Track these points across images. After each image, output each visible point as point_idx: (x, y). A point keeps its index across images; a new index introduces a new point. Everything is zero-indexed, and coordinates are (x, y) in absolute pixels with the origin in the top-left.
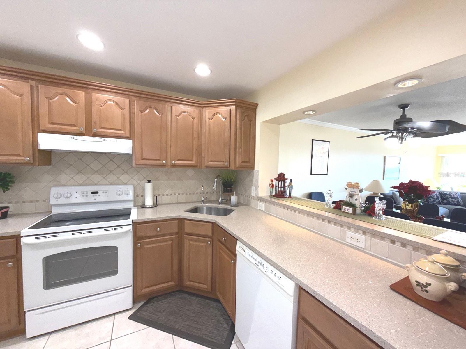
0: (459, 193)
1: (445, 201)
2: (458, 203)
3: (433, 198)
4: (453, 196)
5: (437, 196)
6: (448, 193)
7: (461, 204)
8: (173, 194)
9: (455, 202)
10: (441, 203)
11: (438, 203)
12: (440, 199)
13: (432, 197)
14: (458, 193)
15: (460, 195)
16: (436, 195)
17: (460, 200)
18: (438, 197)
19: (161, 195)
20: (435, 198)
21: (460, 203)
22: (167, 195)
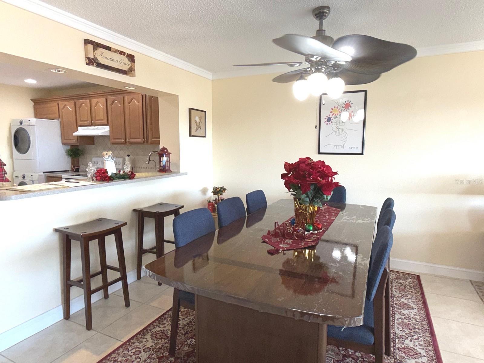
8: (148, 168)
19: (140, 168)
22: (144, 168)
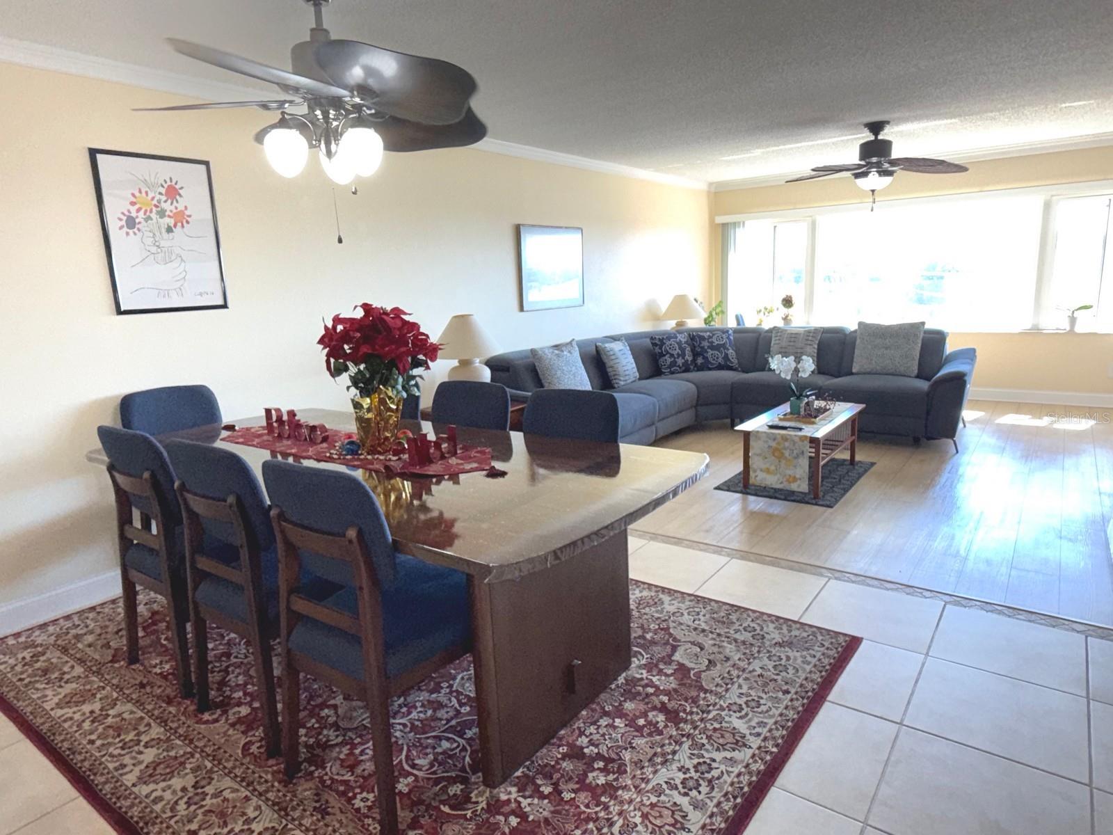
0: (731, 332)
1: (700, 361)
2: (726, 361)
3: (672, 355)
4: (717, 343)
5: (680, 348)
6: (708, 333)
7: (732, 363)
9: (720, 360)
10: (692, 367)
11: (684, 368)
12: (689, 358)
13: (668, 353)
14: (727, 331)
15: (732, 338)
16: (679, 343)
17: (731, 352)
18: (683, 350)
20: (675, 353)
21: (729, 360)
